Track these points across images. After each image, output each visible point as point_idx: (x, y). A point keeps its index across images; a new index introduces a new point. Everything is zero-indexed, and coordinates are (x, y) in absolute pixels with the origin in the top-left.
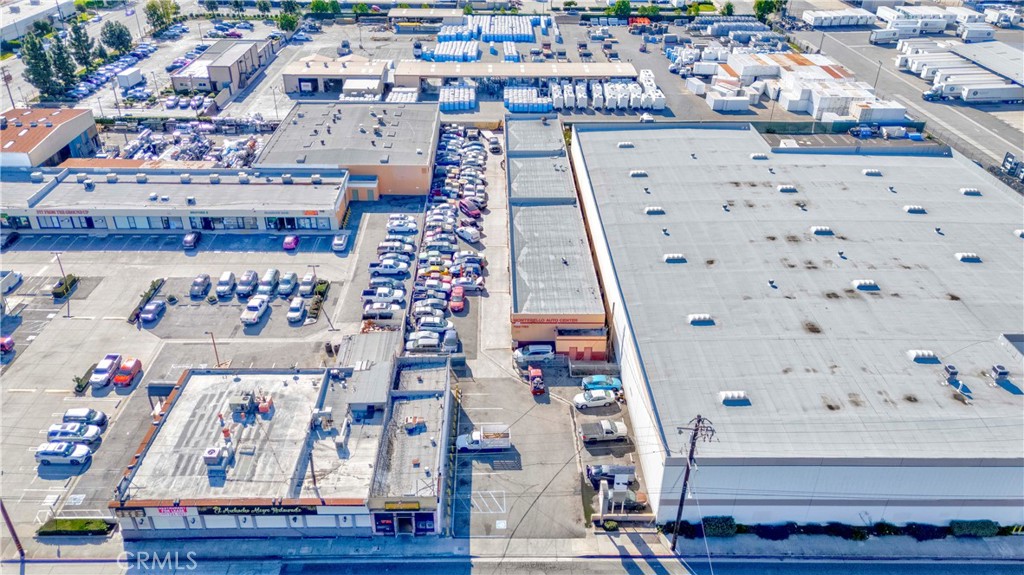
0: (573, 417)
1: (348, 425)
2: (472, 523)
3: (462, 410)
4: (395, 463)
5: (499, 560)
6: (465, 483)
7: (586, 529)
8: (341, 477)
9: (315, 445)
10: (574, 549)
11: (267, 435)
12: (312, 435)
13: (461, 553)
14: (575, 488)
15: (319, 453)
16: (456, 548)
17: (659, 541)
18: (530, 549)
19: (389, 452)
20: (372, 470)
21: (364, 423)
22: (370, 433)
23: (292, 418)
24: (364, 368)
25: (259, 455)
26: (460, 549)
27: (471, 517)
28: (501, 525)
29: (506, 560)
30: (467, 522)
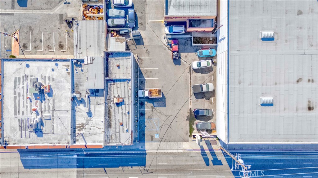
0: (190, 75)
1: (89, 97)
2: (145, 135)
3: (140, 69)
4: (113, 123)
5: (156, 151)
6: (142, 114)
7: (189, 138)
8: (91, 127)
9: (76, 109)
10: (184, 147)
11: (53, 107)
12: (73, 103)
13: (142, 149)
14: (187, 117)
15: (79, 113)
16: (140, 147)
17: (216, 144)
18: (168, 147)
19: (110, 116)
20: (103, 123)
21: (96, 96)
22: (99, 101)
23: (62, 95)
24: (89, 63)
25: (53, 119)
26: (141, 147)
27: (146, 133)
28: (157, 136)
29: (159, 151)
30: (144, 135)
